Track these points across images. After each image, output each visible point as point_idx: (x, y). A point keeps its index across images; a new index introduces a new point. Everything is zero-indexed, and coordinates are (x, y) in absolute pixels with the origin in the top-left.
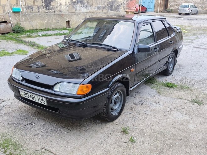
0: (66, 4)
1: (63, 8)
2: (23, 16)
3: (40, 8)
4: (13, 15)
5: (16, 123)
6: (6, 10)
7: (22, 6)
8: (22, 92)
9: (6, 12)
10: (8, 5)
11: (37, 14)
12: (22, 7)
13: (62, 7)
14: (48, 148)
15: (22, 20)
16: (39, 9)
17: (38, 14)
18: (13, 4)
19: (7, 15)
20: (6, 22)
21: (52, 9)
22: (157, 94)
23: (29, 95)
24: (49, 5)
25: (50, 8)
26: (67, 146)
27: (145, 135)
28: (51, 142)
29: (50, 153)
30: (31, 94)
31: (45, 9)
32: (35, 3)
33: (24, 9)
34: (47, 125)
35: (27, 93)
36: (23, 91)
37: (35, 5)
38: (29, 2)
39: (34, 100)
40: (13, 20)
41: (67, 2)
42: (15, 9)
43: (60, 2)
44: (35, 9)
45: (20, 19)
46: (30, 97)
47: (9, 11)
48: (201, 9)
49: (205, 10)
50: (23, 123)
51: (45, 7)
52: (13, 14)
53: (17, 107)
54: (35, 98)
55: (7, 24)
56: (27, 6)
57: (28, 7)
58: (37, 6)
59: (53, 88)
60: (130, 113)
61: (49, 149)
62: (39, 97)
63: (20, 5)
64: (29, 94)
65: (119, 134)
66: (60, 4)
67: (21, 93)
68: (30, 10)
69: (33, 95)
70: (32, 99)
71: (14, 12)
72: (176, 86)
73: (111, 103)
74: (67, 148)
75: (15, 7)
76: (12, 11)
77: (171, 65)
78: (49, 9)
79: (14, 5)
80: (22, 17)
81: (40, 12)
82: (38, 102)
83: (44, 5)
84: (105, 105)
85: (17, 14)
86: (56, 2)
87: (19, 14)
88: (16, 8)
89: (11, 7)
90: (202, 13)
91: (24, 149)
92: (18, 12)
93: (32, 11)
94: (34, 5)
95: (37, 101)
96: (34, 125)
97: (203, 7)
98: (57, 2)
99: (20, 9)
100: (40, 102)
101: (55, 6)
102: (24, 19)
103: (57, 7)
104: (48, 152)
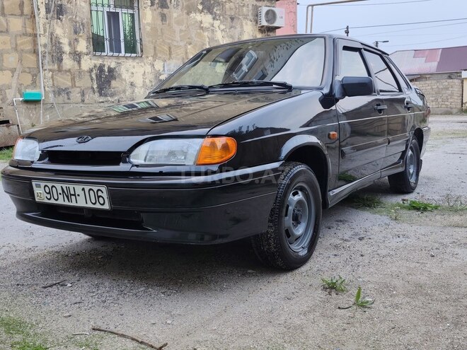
0: (144, 85)
1: (138, 94)
2: (46, 110)
3: (85, 92)
4: (23, 107)
5: (18, 285)
6: (8, 96)
7: (47, 89)
8: (38, 186)
9: (9, 101)
10: (14, 85)
11: (78, 105)
12: (45, 90)
13: (136, 90)
14: (112, 328)
15: (43, 117)
16: (83, 94)
17: (82, 105)
18: (25, 85)
19: (11, 107)
20: (7, 122)
21: (112, 95)
22: (394, 222)
23: (60, 191)
24: (106, 88)
25: (110, 93)
26: (169, 322)
27: (394, 292)
28: (122, 315)
29: (120, 338)
30: (64, 186)
31: (97, 94)
32: (75, 82)
33: (50, 96)
34: (107, 284)
35: (53, 186)
36: (43, 184)
37: (75, 86)
38: (60, 79)
39: (73, 204)
40: (22, 119)
41: (147, 81)
42: (30, 94)
43: (132, 80)
44: (76, 95)
45: (39, 117)
46: (61, 197)
47: (14, 99)
48: (434, 106)
49: (444, 106)
50: (37, 285)
51: (99, 92)
52: (25, 106)
53: (24, 257)
54: (75, 195)
55: (8, 127)
56: (57, 89)
57: (59, 92)
58: (78, 90)
59: (128, 157)
60: (336, 255)
61: (115, 331)
62: (87, 188)
63: (40, 88)
64: (58, 186)
65: (320, 294)
66: (132, 84)
67: (37, 191)
68: (63, 97)
69: (71, 186)
70: (67, 203)
71: (27, 102)
72: (436, 208)
73: (286, 215)
74: (170, 326)
75: (28, 91)
76: (21, 99)
77: (412, 167)
78: (106, 96)
79: (27, 87)
80: (43, 113)
81: (86, 101)
82: (85, 205)
83: (95, 86)
84: (271, 215)
85: (32, 106)
86: (122, 80)
87: (37, 106)
88: (31, 92)
89: (20, 91)
90: (439, 113)
91: (39, 331)
92: (36, 102)
93: (69, 99)
94: (72, 88)
95: (81, 203)
96: (69, 285)
97: (440, 100)
98: (125, 81)
99: (40, 95)
100: (90, 205)
101: (121, 89)
102: (48, 116)
103: (124, 91)
104: (112, 336)
